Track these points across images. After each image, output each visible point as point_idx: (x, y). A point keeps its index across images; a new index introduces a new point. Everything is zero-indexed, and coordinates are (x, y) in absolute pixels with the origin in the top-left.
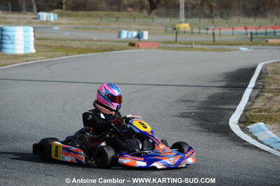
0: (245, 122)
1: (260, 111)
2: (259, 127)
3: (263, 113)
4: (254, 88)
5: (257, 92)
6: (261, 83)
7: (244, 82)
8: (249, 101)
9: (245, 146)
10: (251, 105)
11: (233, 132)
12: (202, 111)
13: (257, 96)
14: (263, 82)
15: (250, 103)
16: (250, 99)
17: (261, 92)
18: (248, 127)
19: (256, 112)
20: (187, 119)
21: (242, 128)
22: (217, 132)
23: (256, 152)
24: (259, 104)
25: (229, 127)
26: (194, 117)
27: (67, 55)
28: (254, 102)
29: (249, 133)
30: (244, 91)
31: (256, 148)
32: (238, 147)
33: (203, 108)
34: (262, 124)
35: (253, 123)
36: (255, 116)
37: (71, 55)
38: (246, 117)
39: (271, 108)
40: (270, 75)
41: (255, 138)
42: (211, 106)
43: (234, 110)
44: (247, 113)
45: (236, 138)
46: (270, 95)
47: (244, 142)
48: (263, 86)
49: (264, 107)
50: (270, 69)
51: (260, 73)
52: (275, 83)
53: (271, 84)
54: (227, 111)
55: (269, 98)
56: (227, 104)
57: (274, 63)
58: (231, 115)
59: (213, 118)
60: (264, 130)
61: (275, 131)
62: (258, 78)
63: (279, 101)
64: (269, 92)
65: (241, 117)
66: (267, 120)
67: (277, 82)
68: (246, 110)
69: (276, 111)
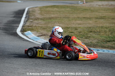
0: (23, 31)
1: (29, 27)
2: (29, 33)
3: (30, 28)
4: (25, 18)
5: (27, 19)
6: (28, 16)
7: (21, 15)
9: (24, 40)
10: (25, 25)
11: (18, 35)
13: (27, 21)
15: (24, 24)
16: (24, 22)
18: (24, 33)
19: (27, 27)
21: (22, 34)
22: (12, 35)
23: (28, 42)
24: (28, 24)
25: (17, 33)
26: (2, 29)
28: (26, 23)
29: (25, 35)
30: (21, 19)
31: (28, 41)
32: (21, 41)
33: (6, 26)
34: (29, 32)
35: (26, 31)
36: (27, 29)
38: (23, 29)
39: (32, 26)
40: (31, 12)
41: (27, 37)
42: (9, 25)
43: (18, 26)
44: (23, 27)
45: (20, 38)
46: (32, 20)
47: (23, 38)
48: (29, 17)
49: (30, 25)
50: (31, 10)
51: (27, 12)
52: (33, 16)
53: (31, 16)
54: (15, 27)
55: (31, 22)
56: (15, 24)
57: (32, 7)
58: (17, 28)
59: (10, 30)
60: (30, 34)
61: (35, 34)
62: (27, 14)
63: (35, 23)
64: (31, 19)
65: (21, 29)
66: (32, 30)
67: (34, 15)
68: (23, 26)
69: (34, 27)
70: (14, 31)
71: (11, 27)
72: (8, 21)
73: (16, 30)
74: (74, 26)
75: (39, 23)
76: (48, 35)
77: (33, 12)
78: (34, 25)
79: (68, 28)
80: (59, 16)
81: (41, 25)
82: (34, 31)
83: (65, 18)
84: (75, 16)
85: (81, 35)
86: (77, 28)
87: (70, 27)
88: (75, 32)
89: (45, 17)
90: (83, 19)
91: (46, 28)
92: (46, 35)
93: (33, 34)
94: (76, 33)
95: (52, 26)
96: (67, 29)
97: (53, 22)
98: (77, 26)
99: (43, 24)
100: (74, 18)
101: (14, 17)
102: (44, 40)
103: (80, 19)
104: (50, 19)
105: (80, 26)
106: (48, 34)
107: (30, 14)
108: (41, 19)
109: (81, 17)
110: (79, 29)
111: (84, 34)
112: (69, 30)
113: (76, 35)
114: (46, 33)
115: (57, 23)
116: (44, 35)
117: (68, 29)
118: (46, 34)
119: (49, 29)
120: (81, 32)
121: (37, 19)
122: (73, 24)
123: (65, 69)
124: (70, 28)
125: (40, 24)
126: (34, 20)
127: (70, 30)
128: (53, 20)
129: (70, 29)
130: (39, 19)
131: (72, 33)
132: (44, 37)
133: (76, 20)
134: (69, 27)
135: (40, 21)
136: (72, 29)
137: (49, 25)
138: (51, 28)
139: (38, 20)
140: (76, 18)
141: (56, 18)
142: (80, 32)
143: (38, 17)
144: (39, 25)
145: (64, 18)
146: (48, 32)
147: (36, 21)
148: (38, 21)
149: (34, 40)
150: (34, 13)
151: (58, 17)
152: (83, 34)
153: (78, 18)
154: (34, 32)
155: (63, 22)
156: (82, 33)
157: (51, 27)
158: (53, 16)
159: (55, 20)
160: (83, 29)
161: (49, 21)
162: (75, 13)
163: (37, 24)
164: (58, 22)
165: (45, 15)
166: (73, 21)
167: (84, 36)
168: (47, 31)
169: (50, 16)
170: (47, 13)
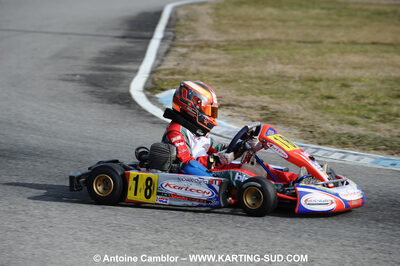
0: (152, 88)
1: (173, 74)
3: (176, 77)
4: (164, 39)
5: (166, 47)
6: (171, 34)
7: (147, 31)
8: (157, 58)
9: (154, 123)
10: (159, 65)
11: (136, 103)
13: (167, 52)
14: (174, 32)
15: (158, 62)
16: (158, 55)
17: (172, 46)
18: (158, 96)
19: (167, 75)
20: (70, 84)
21: (149, 98)
22: (114, 103)
24: (170, 63)
25: (130, 95)
26: (80, 81)
28: (163, 61)
29: (159, 105)
30: (148, 44)
32: (145, 125)
33: (93, 68)
35: (163, 90)
36: (166, 80)
38: (153, 83)
39: (186, 69)
40: (182, 22)
42: (103, 66)
43: (136, 72)
44: (154, 75)
45: (142, 111)
46: (184, 50)
47: (153, 116)
48: (174, 39)
49: (178, 68)
50: (181, 13)
51: (170, 19)
52: (190, 33)
53: (184, 35)
54: (126, 74)
55: (184, 56)
56: (127, 62)
57: (187, 4)
58: (132, 78)
59: (107, 83)
62: (168, 27)
63: (196, 60)
64: (183, 46)
65: (147, 82)
67: (193, 32)
68: (153, 72)
69: (194, 74)
70: (121, 89)
71: (110, 73)
72: (102, 52)
73: (128, 86)
74: (336, 73)
75: (211, 60)
76: (241, 107)
77: (192, 20)
78: (192, 69)
79: (316, 81)
80: (283, 37)
81: (216, 70)
83: (304, 42)
84: (341, 35)
85: (365, 106)
86: (350, 83)
87: (324, 77)
88: (342, 95)
89: (232, 37)
90: (368, 47)
91: (236, 81)
92: (234, 105)
94: (344, 101)
95: (256, 72)
96: (309, 83)
97: (261, 59)
98: (349, 73)
99: (225, 65)
100: (338, 43)
101: (124, 37)
102: (228, 122)
103: (358, 47)
104: (250, 46)
105: (359, 73)
106: (243, 102)
107: (178, 28)
108: (218, 47)
109: (362, 41)
110: (354, 83)
111: (375, 104)
112: (319, 89)
113: (346, 107)
114: (235, 97)
115: (276, 60)
116: (228, 105)
117: (317, 85)
118: (236, 100)
119: (247, 82)
120: (363, 97)
121: (204, 46)
122: (335, 65)
123: (306, 235)
124: (321, 80)
125: (213, 63)
126: (193, 51)
127: (322, 90)
128: (260, 51)
129: (321, 85)
130: (209, 46)
131: (330, 100)
132: (228, 112)
133: (343, 53)
134: (317, 77)
135: (213, 55)
136: (331, 83)
137: (246, 69)
138: (251, 78)
139: (205, 50)
140: (344, 43)
141: (272, 42)
142: (359, 98)
143: (206, 37)
144: (212, 69)
145: (299, 42)
146: (241, 95)
147: (199, 55)
148: (207, 53)
150: (193, 24)
151: (280, 41)
152: (370, 104)
153: (354, 43)
155: (297, 57)
156: (366, 101)
157: (253, 74)
158: (259, 35)
159: (268, 51)
160: (371, 85)
161: (247, 53)
162: (339, 26)
163: (204, 64)
164: (280, 59)
165: (233, 31)
166: (335, 55)
167: (376, 111)
168: (237, 90)
169: (252, 38)
170: (241, 25)
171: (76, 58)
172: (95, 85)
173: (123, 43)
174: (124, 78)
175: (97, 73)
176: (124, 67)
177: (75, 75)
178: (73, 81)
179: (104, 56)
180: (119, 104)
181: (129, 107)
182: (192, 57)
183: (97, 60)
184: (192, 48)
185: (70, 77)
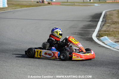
0: (99, 36)
1: (105, 31)
2: (105, 38)
3: (106, 32)
4: (102, 21)
5: (103, 23)
6: (105, 20)
7: (97, 19)
8: (100, 27)
9: (100, 46)
10: (101, 29)
11: (94, 41)
12: (81, 32)
13: (103, 25)
14: (105, 19)
15: (101, 28)
16: (100, 26)
17: (105, 23)
18: (100, 38)
19: (103, 32)
21: (98, 39)
22: (87, 40)
23: (104, 49)
24: (104, 28)
25: (92, 38)
26: (77, 34)
27: (21, 8)
28: (102, 28)
29: (101, 41)
30: (98, 23)
31: (104, 47)
32: (97, 47)
33: (81, 31)
34: (106, 37)
35: (102, 36)
36: (103, 33)
37: (23, 8)
38: (99, 34)
39: (109, 30)
40: (108, 16)
41: (104, 43)
42: (84, 30)
43: (94, 31)
45: (96, 43)
46: (109, 24)
47: (99, 44)
49: (107, 30)
50: (108, 13)
51: (104, 15)
52: (110, 19)
55: (108, 26)
57: (110, 11)
58: (93, 33)
59: (85, 35)
60: (107, 40)
61: (112, 40)
64: (109, 23)
65: (97, 34)
66: (108, 35)
67: (112, 19)
68: (99, 31)
69: (112, 32)
70: (89, 37)
71: (86, 32)
73: (92, 36)
75: (117, 27)
77: (111, 15)
78: (111, 30)
82: (111, 36)
93: (110, 39)
101: (90, 21)
107: (107, 18)
121: (115, 23)
126: (112, 24)
135: (118, 25)
143: (115, 20)
144: (117, 30)
147: (113, 26)
148: (116, 25)
149: (111, 47)
150: (111, 17)
154: (111, 38)
163: (115, 28)
171: (76, 28)
172: (82, 35)
173: (90, 23)
174: (90, 33)
175: (82, 32)
176: (90, 30)
177: (76, 33)
178: (75, 34)
179: (84, 27)
180: (89, 41)
181: (92, 42)
182: (111, 26)
183: (83, 28)
184: (111, 24)
185: (75, 33)
